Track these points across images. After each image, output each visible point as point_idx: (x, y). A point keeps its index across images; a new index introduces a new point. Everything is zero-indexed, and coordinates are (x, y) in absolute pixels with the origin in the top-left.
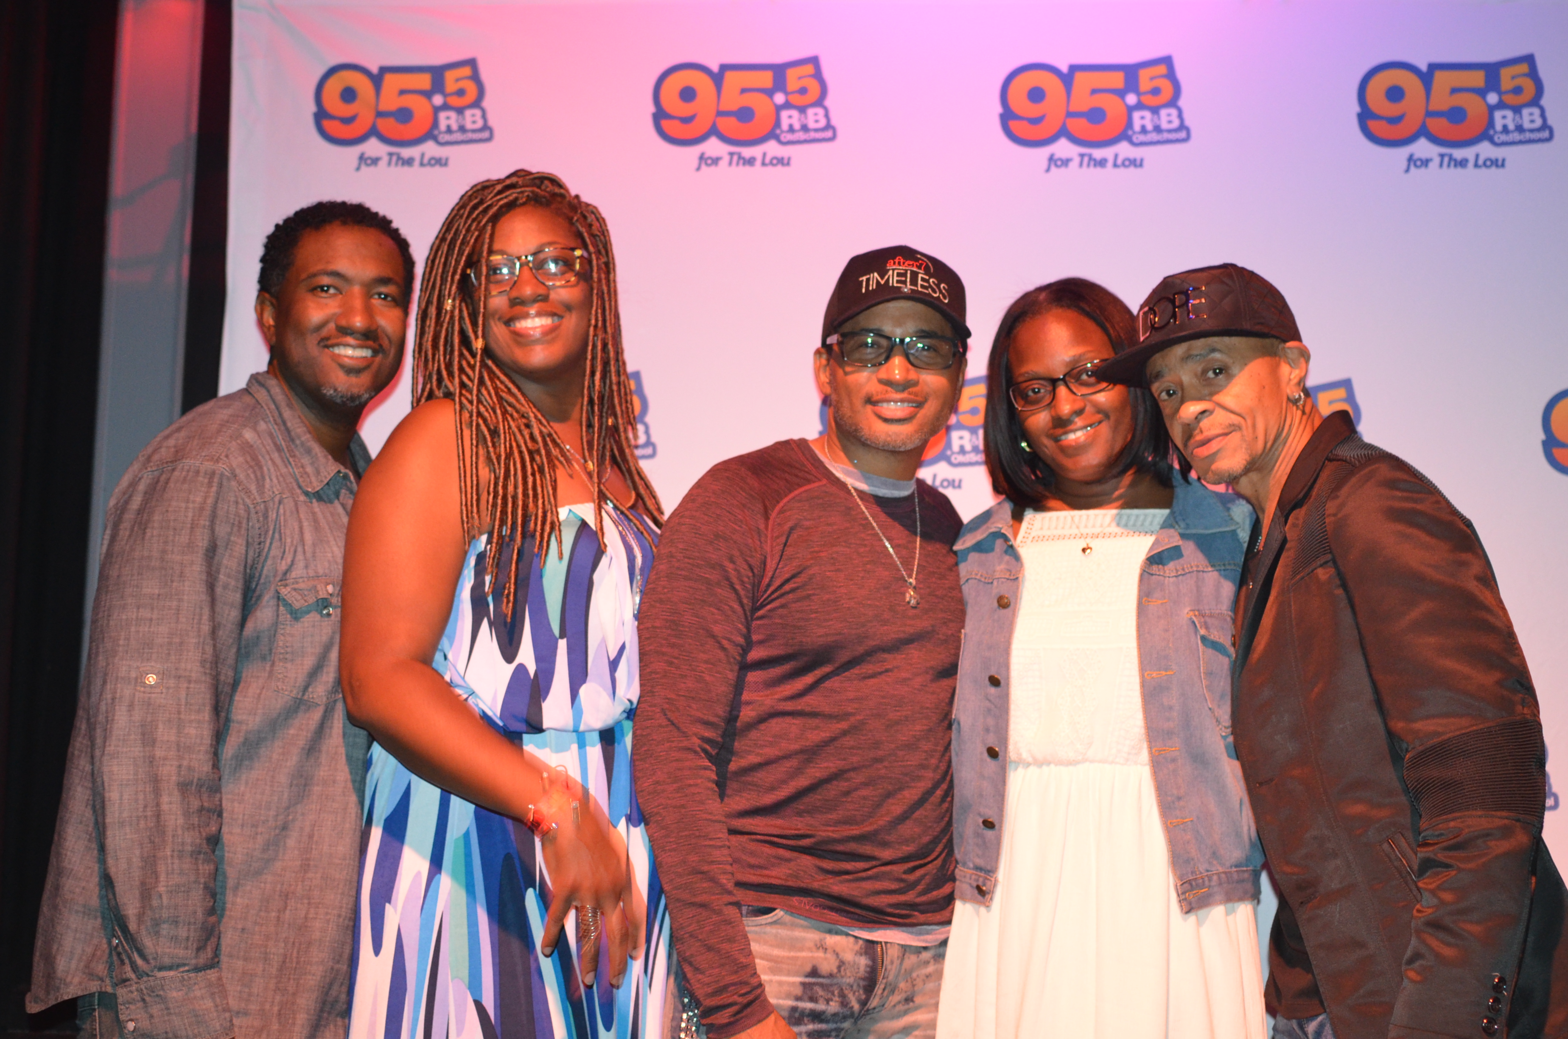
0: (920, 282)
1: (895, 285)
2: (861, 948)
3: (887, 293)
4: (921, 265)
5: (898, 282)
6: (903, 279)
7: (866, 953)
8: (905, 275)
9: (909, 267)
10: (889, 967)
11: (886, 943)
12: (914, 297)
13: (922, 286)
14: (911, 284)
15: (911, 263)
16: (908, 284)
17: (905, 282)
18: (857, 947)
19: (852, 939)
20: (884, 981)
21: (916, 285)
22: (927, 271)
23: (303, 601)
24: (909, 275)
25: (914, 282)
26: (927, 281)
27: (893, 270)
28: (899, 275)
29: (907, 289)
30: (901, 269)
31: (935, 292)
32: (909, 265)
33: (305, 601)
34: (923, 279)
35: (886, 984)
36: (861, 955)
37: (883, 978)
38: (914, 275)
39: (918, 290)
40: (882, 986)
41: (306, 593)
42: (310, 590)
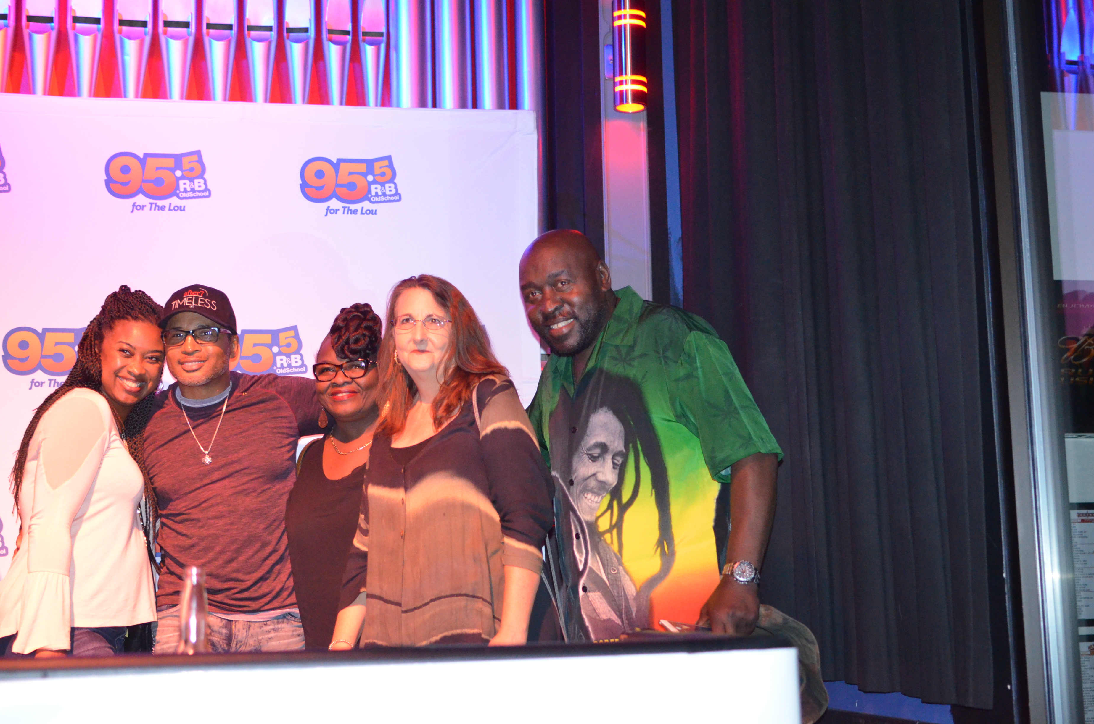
0: (199, 302)
1: (187, 304)
2: (223, 625)
3: (183, 309)
4: (201, 293)
5: (188, 303)
6: (191, 301)
7: (226, 627)
8: (192, 299)
9: (193, 295)
10: (237, 633)
11: (236, 621)
12: (197, 310)
13: (200, 304)
14: (195, 303)
15: (196, 292)
16: (193, 303)
17: (191, 303)
18: (221, 624)
19: (219, 620)
20: (235, 640)
21: (197, 304)
22: (204, 296)
24: (194, 300)
25: (196, 302)
26: (204, 301)
27: (186, 297)
28: (189, 299)
29: (192, 306)
30: (190, 296)
31: (208, 306)
32: (194, 294)
34: (201, 300)
35: (237, 641)
36: (223, 628)
37: (234, 639)
38: (197, 299)
39: (198, 306)
40: (235, 643)
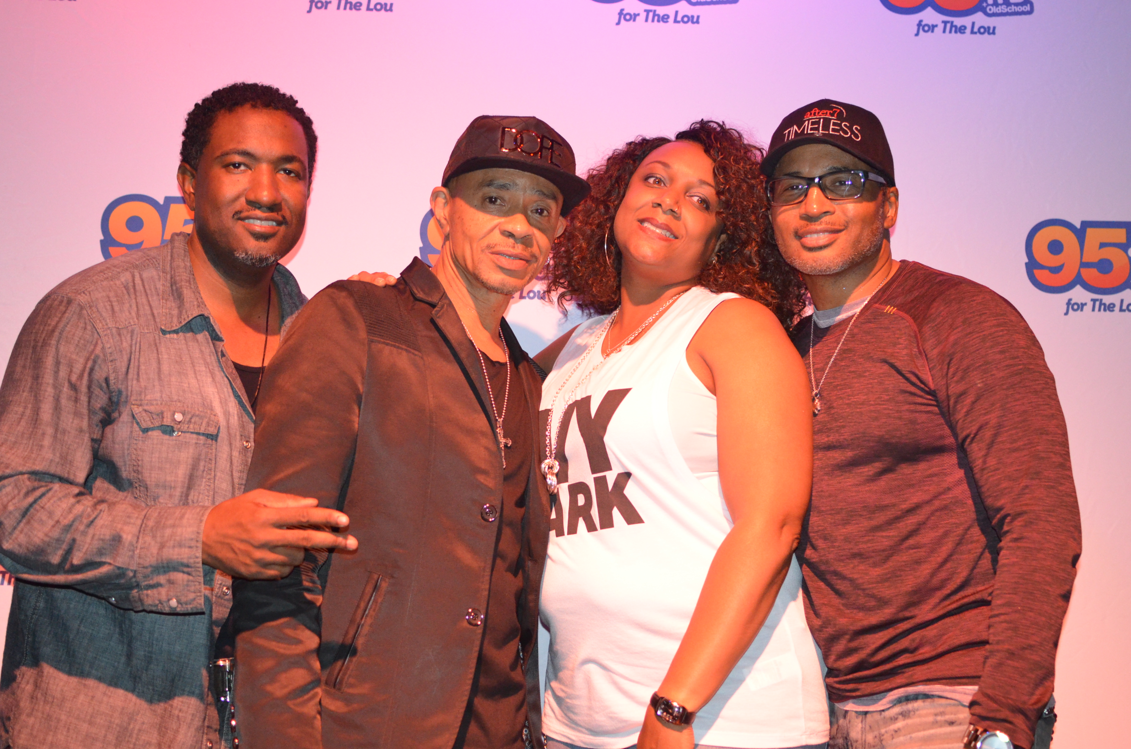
0: (831, 127)
4: (834, 112)
5: (812, 129)
6: (816, 126)
8: (818, 123)
13: (833, 130)
14: (823, 130)
15: (825, 112)
17: (817, 129)
21: (828, 131)
22: (840, 117)
23: (149, 423)
24: (821, 124)
25: (826, 127)
26: (839, 125)
27: (809, 120)
28: (813, 123)
30: (815, 118)
31: (847, 133)
32: (823, 114)
33: (152, 423)
34: (834, 124)
38: (826, 122)
41: (154, 417)
42: (158, 415)
